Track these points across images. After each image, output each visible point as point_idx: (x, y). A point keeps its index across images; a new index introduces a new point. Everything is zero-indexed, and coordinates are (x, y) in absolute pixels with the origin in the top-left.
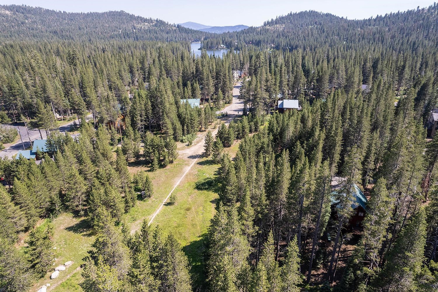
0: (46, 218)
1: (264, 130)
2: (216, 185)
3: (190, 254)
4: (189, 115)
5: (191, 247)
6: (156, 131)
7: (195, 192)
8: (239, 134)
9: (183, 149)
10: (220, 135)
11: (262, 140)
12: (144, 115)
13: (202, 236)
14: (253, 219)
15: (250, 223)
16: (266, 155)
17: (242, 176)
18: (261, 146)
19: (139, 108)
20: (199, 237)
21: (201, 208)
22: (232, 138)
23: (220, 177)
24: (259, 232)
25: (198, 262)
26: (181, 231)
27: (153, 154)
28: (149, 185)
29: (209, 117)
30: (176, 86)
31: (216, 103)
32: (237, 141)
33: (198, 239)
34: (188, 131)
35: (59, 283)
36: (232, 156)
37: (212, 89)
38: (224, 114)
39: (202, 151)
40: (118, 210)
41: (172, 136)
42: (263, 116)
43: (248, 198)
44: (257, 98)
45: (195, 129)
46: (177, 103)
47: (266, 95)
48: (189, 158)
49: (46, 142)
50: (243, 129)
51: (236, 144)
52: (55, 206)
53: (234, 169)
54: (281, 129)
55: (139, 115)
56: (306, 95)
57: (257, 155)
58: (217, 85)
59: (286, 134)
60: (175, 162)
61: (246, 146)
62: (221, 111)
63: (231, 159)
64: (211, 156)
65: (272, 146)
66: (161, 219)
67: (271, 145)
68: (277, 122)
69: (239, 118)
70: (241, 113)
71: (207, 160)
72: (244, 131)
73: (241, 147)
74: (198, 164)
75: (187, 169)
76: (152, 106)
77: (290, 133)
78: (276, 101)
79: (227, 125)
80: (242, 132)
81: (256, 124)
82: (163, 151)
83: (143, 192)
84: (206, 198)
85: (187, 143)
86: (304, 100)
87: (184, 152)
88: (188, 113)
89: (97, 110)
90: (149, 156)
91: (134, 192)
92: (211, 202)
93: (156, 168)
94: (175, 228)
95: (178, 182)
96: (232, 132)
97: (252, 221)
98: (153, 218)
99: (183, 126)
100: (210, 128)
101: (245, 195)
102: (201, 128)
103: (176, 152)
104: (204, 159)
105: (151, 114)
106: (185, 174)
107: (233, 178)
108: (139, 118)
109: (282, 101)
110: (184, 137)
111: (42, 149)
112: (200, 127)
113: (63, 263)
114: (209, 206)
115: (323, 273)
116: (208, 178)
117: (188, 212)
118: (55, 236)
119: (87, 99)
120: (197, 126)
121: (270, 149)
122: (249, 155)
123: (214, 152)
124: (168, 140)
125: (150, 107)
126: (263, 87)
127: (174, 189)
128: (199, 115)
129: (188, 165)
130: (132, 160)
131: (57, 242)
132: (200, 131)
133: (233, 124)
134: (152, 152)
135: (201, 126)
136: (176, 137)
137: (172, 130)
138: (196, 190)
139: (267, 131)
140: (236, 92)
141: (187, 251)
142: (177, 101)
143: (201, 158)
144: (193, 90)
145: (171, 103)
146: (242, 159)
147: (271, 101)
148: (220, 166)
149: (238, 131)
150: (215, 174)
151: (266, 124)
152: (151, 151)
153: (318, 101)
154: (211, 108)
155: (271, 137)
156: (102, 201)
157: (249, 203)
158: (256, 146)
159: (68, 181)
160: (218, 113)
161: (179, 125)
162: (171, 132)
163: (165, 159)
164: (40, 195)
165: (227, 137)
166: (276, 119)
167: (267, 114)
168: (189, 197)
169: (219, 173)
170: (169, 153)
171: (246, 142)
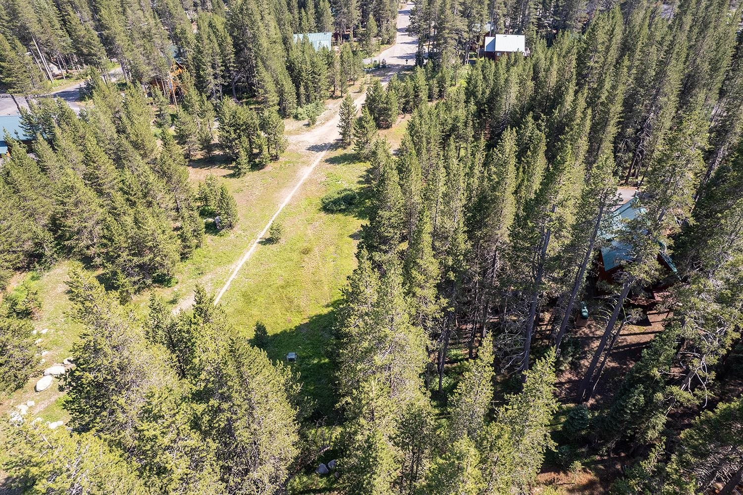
0: (30, 270)
1: (458, 93)
2: (361, 203)
3: (309, 341)
4: (308, 63)
5: (312, 326)
6: (247, 98)
7: (321, 217)
8: (407, 102)
9: (297, 132)
10: (371, 104)
11: (454, 113)
12: (220, 65)
13: (333, 305)
14: (437, 282)
15: (430, 292)
16: (461, 143)
17: (413, 187)
18: (451, 126)
19: (208, 50)
20: (328, 306)
21: (332, 249)
22: (393, 110)
23: (369, 187)
24: (449, 310)
25: (323, 356)
26: (291, 295)
27: (237, 142)
28: (227, 204)
29: (350, 69)
30: (285, 8)
31: (364, 42)
32: (403, 116)
33: (326, 311)
34: (308, 97)
35: (53, 399)
36: (394, 145)
37: (356, 14)
38: (379, 65)
39: (335, 135)
40: (165, 256)
41: (277, 107)
42: (455, 68)
43: (427, 238)
44: (444, 28)
45: (322, 92)
46: (285, 41)
47: (461, 24)
48: (309, 149)
49: (21, 121)
50: (416, 92)
51: (401, 124)
52: (43, 248)
53: (395, 172)
54: (492, 92)
55: (209, 64)
56: (540, 26)
57: (444, 142)
58: (365, 5)
59: (503, 101)
60: (282, 159)
61: (421, 124)
62: (374, 59)
63: (391, 152)
64: (353, 146)
65: (474, 125)
66: (254, 271)
67: (471, 123)
68: (484, 78)
69: (408, 72)
70: (412, 62)
71: (345, 154)
72: (418, 96)
73: (411, 127)
74: (327, 161)
75: (306, 173)
76: (235, 45)
77: (511, 99)
78: (482, 37)
79: (384, 85)
80: (413, 98)
81: (441, 83)
82: (258, 136)
83: (217, 217)
84: (341, 229)
85: (306, 122)
86: (535, 36)
87: (300, 138)
88: (308, 59)
89: (127, 55)
90: (230, 148)
91: (199, 219)
92: (351, 236)
93: (244, 171)
94: (280, 289)
95: (287, 197)
96: (393, 98)
97: (435, 287)
98: (238, 269)
99: (298, 87)
100: (351, 91)
101: (420, 232)
102: (333, 92)
103: (282, 138)
104: (340, 152)
105: (234, 62)
106: (301, 182)
107: (393, 192)
108: (210, 70)
109: (493, 38)
110: (300, 110)
111: (16, 133)
112: (333, 89)
113: (60, 360)
114: (346, 246)
115: (569, 381)
116: (345, 190)
117: (306, 258)
118: (45, 307)
119: (105, 33)
120: (325, 88)
121: (470, 132)
122: (428, 143)
123: (357, 137)
124: (266, 114)
125: (230, 49)
126: (456, 6)
127: (278, 212)
128: (330, 64)
129: (306, 163)
130: (199, 155)
131: (49, 319)
132: (331, 97)
133: (395, 83)
134: (236, 139)
135: (335, 87)
136: (284, 109)
137: (275, 94)
138: (322, 214)
139: (463, 97)
140: (403, 21)
141: (303, 335)
142: (286, 37)
143: (332, 149)
144: (319, 16)
145: (274, 40)
146: (414, 152)
147: (471, 36)
148: (368, 165)
149: (405, 97)
150: (359, 182)
151: (462, 83)
152: (233, 136)
153: (566, 35)
154: (354, 53)
155: (473, 107)
156: (132, 238)
157: (428, 250)
158: (443, 124)
159: (60, 199)
160: (367, 62)
161: (288, 86)
162: (274, 98)
163: (261, 151)
164: (9, 227)
165: (386, 109)
166: (483, 71)
167: (463, 63)
168: (309, 228)
169: (368, 181)
170: (269, 140)
171: (421, 116)
